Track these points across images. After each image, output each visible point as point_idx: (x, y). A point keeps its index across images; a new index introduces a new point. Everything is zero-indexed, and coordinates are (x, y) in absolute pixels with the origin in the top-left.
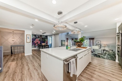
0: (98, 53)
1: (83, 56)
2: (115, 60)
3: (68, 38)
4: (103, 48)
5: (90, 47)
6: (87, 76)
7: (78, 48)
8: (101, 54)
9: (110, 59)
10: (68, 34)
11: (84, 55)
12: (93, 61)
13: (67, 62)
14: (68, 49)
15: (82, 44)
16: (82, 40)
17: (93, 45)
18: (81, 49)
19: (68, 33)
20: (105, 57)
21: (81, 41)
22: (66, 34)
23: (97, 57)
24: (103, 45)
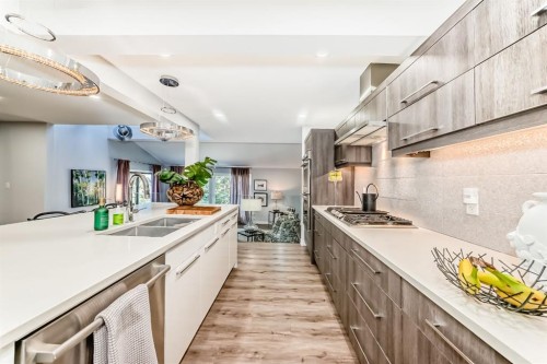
0: (259, 225)
1: (202, 252)
2: (298, 242)
3: (127, 163)
4: (272, 206)
5: (235, 206)
6: (219, 342)
7: (180, 215)
8: (269, 227)
9: (288, 239)
10: (127, 139)
11: (206, 246)
12: (245, 261)
13: (79, 328)
14: (112, 228)
15: (201, 194)
16: (201, 173)
17: (246, 197)
18: (193, 220)
19: (129, 133)
20: (278, 235)
21: (194, 178)
22: (114, 137)
23: (256, 240)
24: (272, 196)
